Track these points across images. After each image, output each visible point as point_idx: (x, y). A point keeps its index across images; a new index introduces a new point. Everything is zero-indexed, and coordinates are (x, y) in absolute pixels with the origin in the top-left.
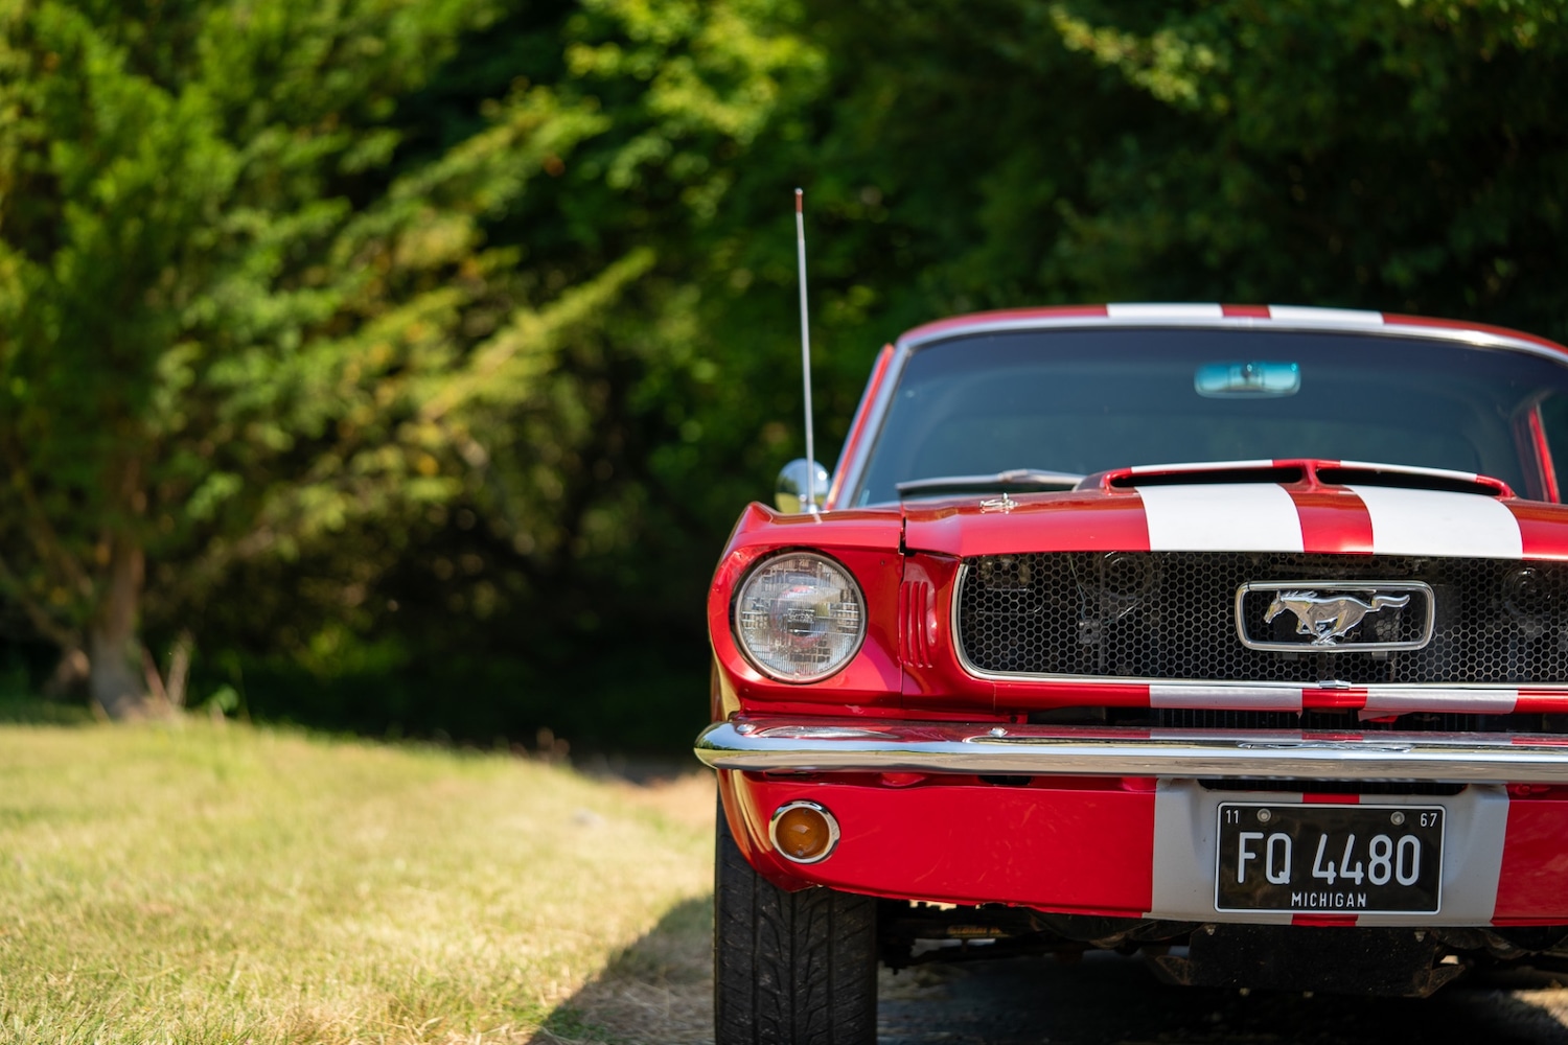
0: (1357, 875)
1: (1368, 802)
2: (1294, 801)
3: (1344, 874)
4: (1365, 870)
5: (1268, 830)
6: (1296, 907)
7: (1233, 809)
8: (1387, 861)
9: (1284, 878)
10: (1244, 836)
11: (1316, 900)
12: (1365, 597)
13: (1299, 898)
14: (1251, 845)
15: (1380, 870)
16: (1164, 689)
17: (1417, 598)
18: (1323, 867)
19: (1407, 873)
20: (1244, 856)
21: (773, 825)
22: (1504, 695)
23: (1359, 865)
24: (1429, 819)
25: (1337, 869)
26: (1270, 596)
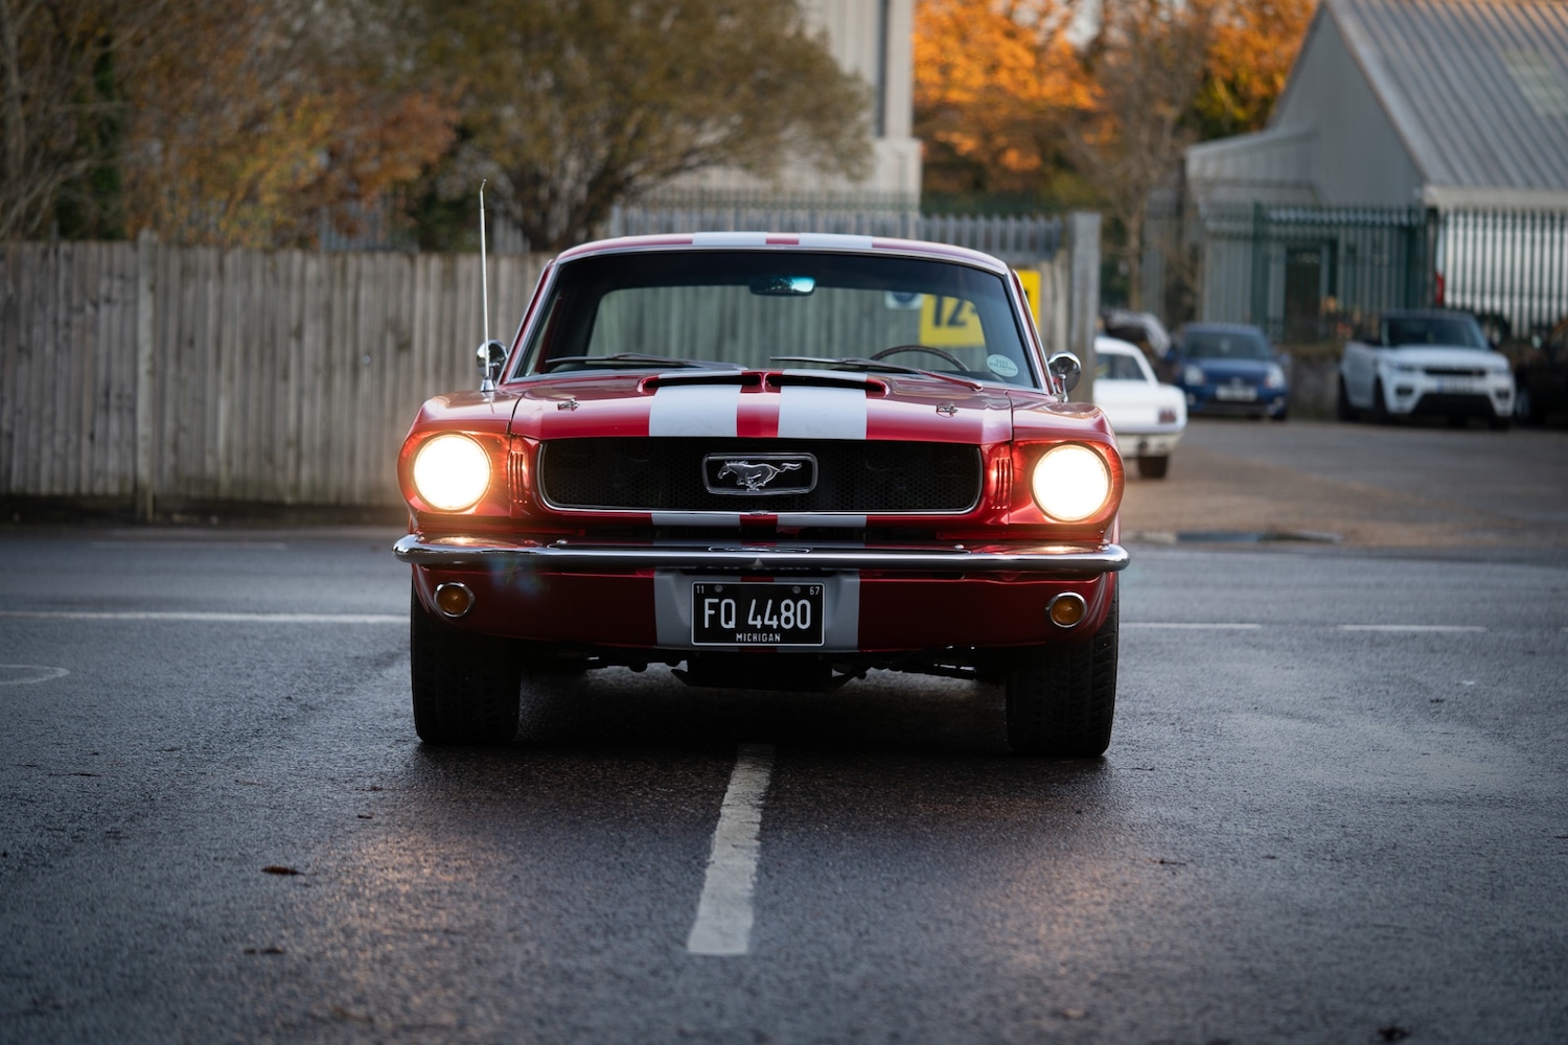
0: (775, 623)
1: (779, 582)
2: (736, 581)
3: (767, 622)
4: (779, 620)
5: (721, 597)
6: (739, 642)
7: (700, 585)
8: (792, 615)
9: (732, 625)
10: (707, 601)
11: (751, 637)
12: (777, 463)
13: (741, 636)
14: (712, 606)
15: (787, 620)
16: (659, 515)
17: (806, 464)
18: (755, 619)
19: (803, 622)
20: (708, 612)
21: (435, 595)
22: (858, 517)
23: (775, 617)
24: (815, 590)
25: (763, 620)
26: (722, 463)
